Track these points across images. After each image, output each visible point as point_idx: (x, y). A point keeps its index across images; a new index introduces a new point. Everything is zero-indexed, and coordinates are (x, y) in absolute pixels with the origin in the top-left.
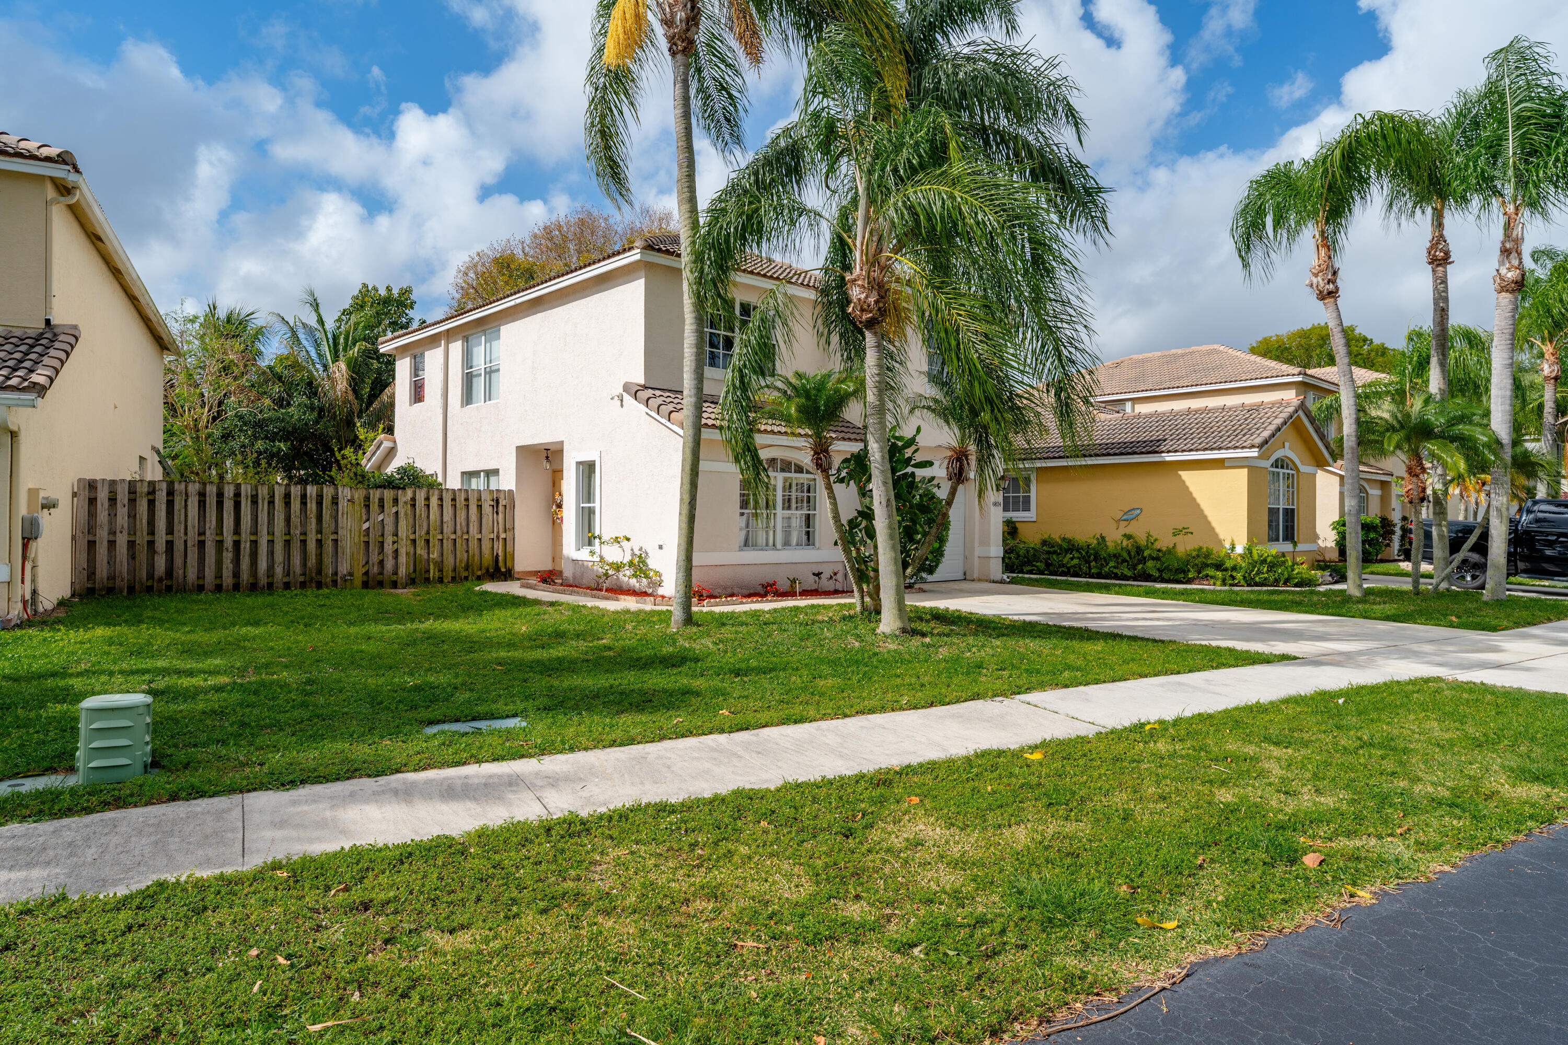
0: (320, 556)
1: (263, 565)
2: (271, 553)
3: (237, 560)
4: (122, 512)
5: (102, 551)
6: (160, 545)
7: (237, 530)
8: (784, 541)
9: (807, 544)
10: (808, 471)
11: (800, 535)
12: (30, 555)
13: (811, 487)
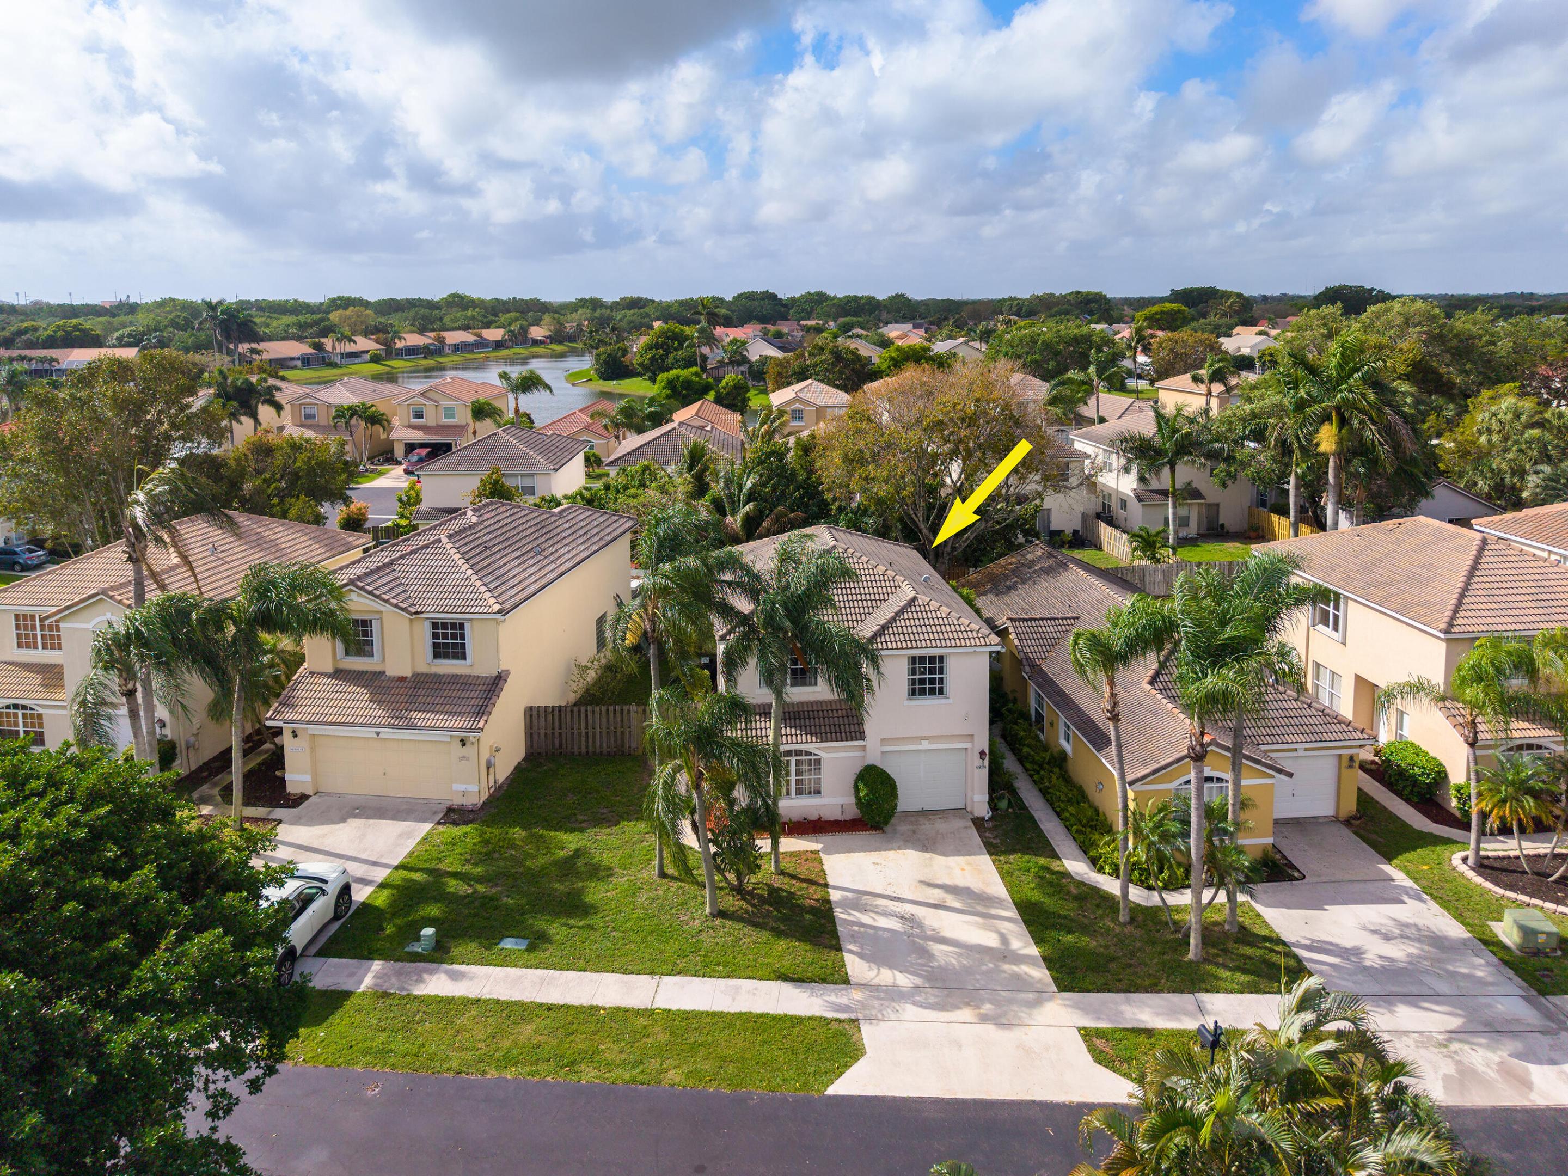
0: (622, 739)
1: (598, 743)
2: (601, 737)
3: (587, 741)
4: (542, 720)
5: (535, 736)
6: (557, 734)
7: (587, 728)
8: (798, 792)
9: (815, 793)
10: (815, 755)
11: (810, 789)
12: (489, 772)
13: (818, 763)
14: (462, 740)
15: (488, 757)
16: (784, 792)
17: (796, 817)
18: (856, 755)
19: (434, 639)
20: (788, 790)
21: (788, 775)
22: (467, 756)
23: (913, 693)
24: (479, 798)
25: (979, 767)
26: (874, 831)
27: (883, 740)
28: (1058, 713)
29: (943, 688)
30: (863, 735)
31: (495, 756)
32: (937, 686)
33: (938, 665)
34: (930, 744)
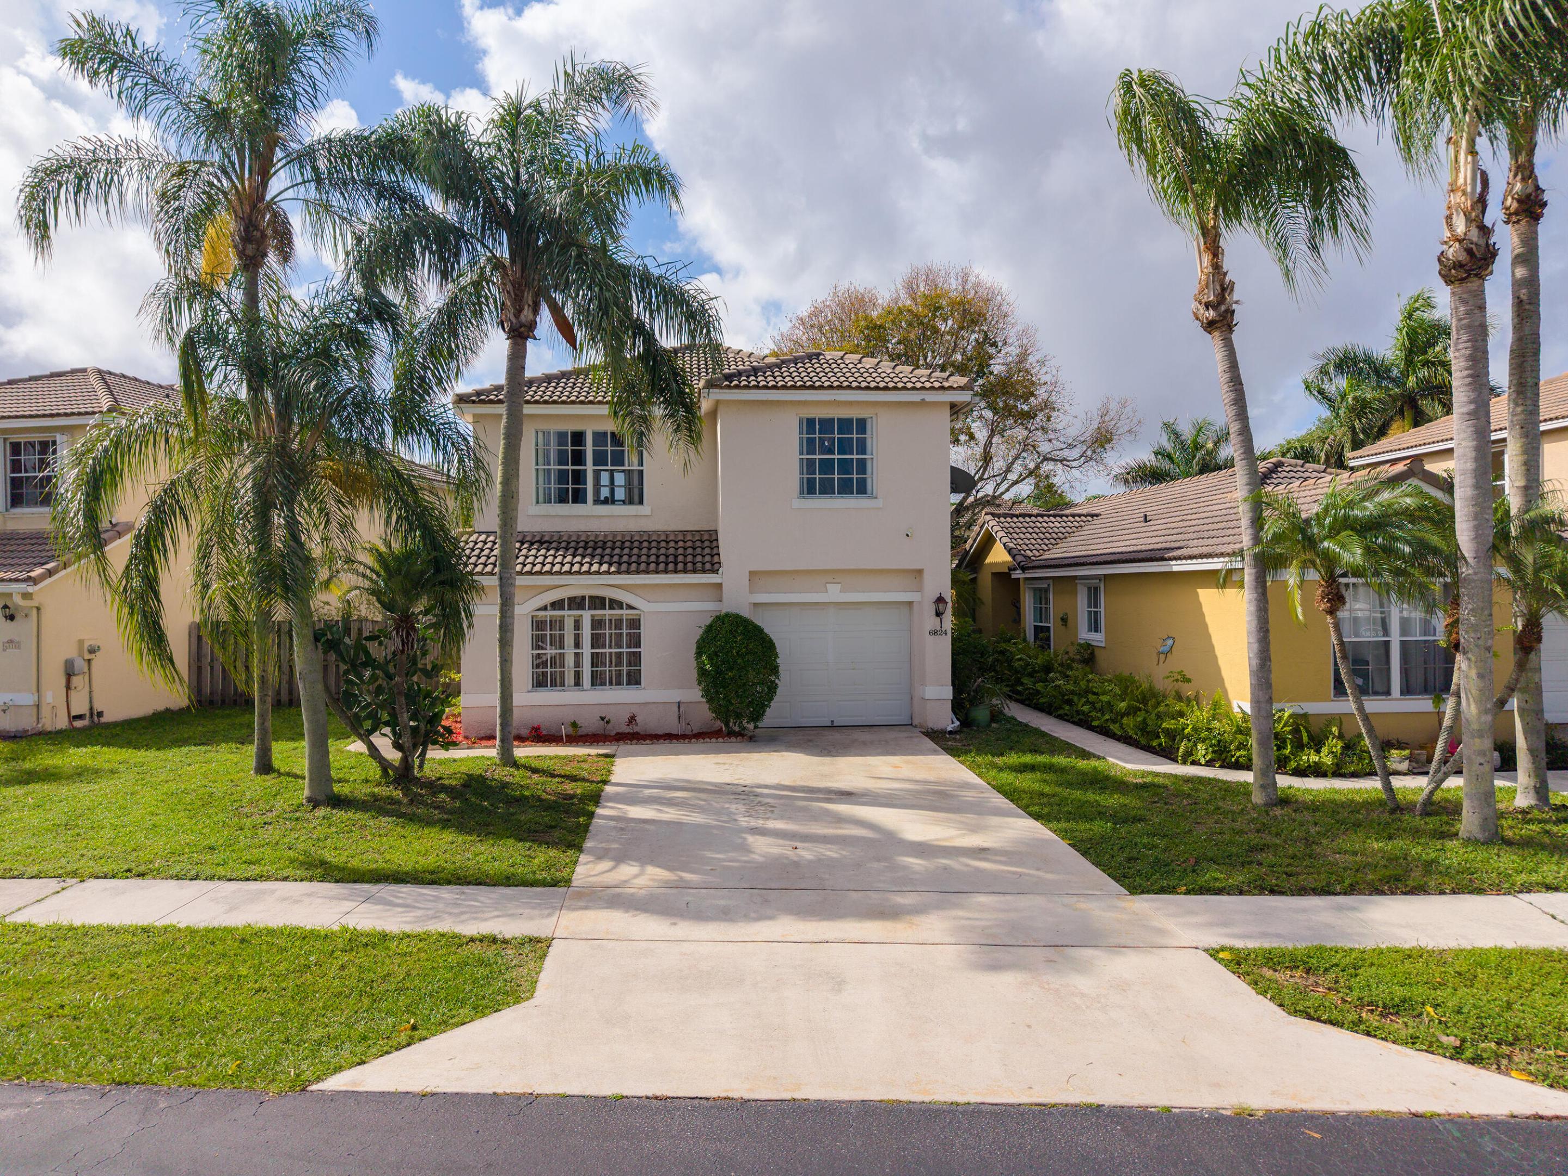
8: (597, 680)
9: (629, 683)
10: (630, 607)
11: (619, 674)
12: (73, 686)
13: (635, 623)
14: (5, 607)
15: (69, 656)
16: (570, 679)
17: (589, 723)
18: (705, 609)
19: (13, 471)
20: (578, 676)
21: (577, 645)
22: (17, 639)
23: (809, 489)
24: (35, 719)
25: (934, 633)
26: (733, 739)
27: (754, 575)
28: (1075, 577)
29: (864, 480)
30: (716, 566)
31: (89, 661)
32: (855, 476)
33: (855, 436)
34: (843, 591)
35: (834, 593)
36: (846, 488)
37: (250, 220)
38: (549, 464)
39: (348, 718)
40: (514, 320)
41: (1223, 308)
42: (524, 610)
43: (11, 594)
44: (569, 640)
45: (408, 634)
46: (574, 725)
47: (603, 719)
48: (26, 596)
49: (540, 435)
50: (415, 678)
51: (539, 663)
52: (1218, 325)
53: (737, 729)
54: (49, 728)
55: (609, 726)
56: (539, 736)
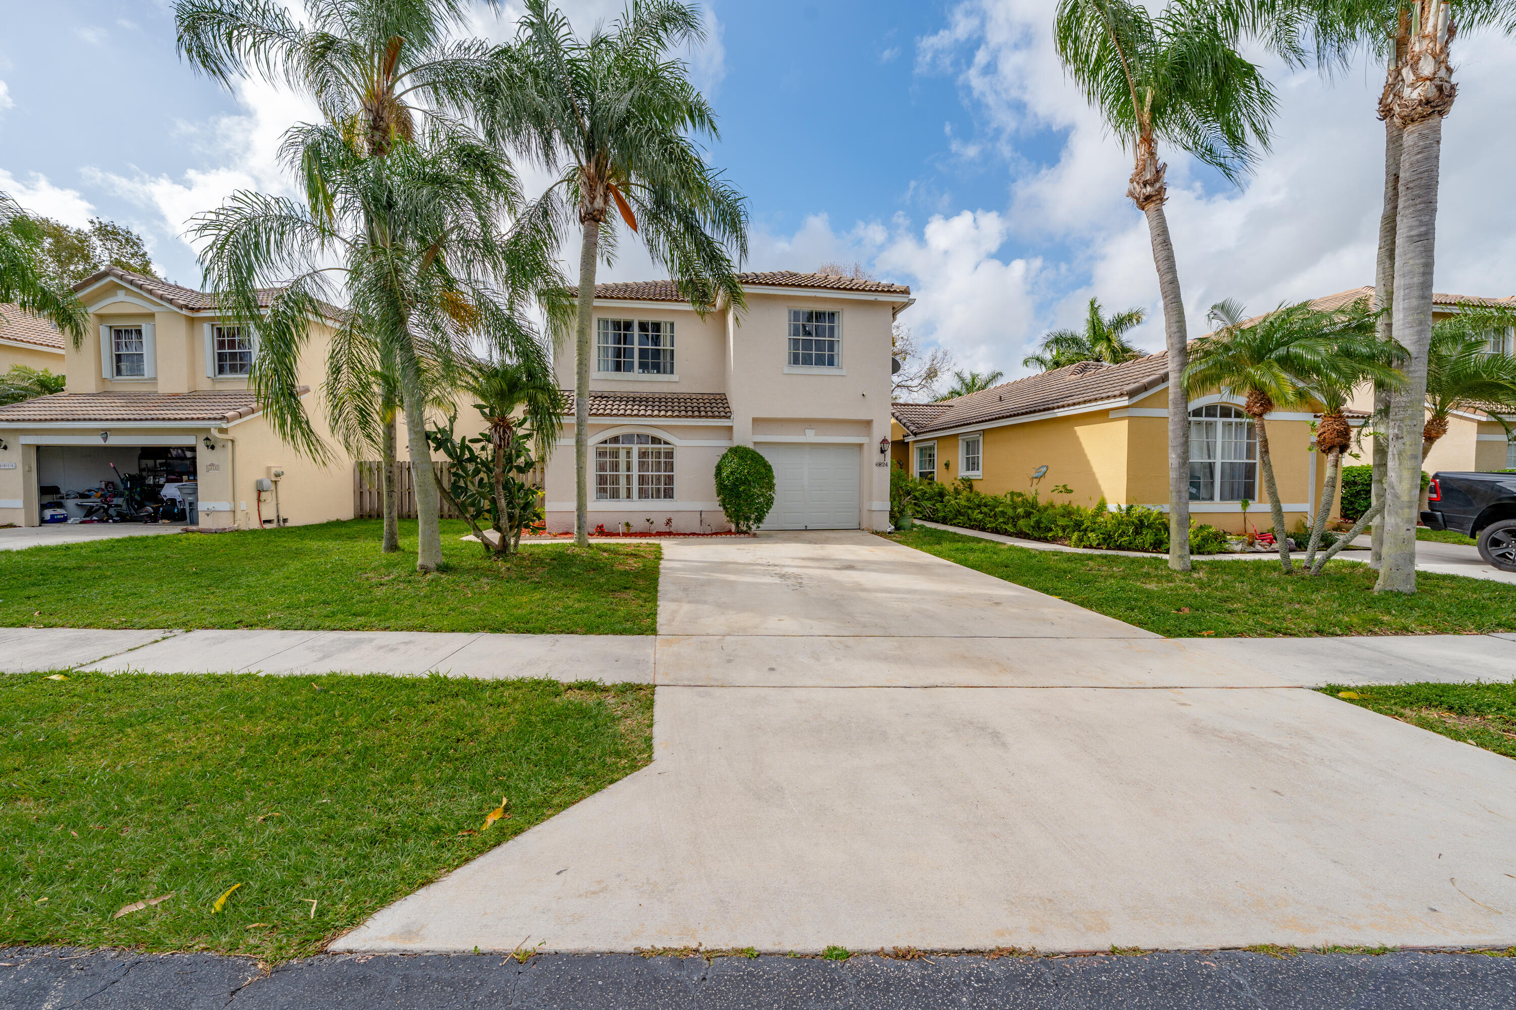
5: (366, 496)
8: (643, 494)
9: (665, 497)
10: (666, 443)
11: (658, 490)
12: (262, 498)
13: (670, 455)
14: (207, 439)
15: (259, 478)
16: (623, 492)
17: (638, 524)
18: (722, 444)
19: (219, 349)
20: (629, 490)
21: (628, 469)
22: (216, 463)
23: (795, 360)
24: (232, 520)
25: (879, 465)
26: (742, 536)
27: (755, 421)
28: (958, 435)
29: (832, 356)
30: (729, 414)
31: (276, 482)
32: (827, 353)
33: (827, 324)
34: (816, 435)
35: (811, 436)
36: (820, 361)
37: (378, 113)
38: (607, 343)
39: (457, 505)
40: (589, 206)
41: (1158, 185)
42: (593, 441)
43: (208, 430)
44: (623, 466)
45: (504, 432)
46: (627, 525)
47: (648, 520)
48: (223, 431)
49: (601, 323)
50: (511, 475)
51: (602, 480)
52: (1154, 198)
53: (745, 528)
54: (243, 527)
55: (652, 527)
56: (601, 531)
